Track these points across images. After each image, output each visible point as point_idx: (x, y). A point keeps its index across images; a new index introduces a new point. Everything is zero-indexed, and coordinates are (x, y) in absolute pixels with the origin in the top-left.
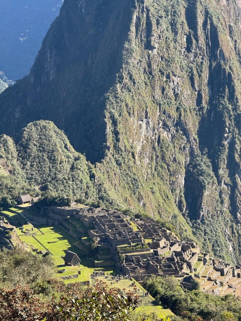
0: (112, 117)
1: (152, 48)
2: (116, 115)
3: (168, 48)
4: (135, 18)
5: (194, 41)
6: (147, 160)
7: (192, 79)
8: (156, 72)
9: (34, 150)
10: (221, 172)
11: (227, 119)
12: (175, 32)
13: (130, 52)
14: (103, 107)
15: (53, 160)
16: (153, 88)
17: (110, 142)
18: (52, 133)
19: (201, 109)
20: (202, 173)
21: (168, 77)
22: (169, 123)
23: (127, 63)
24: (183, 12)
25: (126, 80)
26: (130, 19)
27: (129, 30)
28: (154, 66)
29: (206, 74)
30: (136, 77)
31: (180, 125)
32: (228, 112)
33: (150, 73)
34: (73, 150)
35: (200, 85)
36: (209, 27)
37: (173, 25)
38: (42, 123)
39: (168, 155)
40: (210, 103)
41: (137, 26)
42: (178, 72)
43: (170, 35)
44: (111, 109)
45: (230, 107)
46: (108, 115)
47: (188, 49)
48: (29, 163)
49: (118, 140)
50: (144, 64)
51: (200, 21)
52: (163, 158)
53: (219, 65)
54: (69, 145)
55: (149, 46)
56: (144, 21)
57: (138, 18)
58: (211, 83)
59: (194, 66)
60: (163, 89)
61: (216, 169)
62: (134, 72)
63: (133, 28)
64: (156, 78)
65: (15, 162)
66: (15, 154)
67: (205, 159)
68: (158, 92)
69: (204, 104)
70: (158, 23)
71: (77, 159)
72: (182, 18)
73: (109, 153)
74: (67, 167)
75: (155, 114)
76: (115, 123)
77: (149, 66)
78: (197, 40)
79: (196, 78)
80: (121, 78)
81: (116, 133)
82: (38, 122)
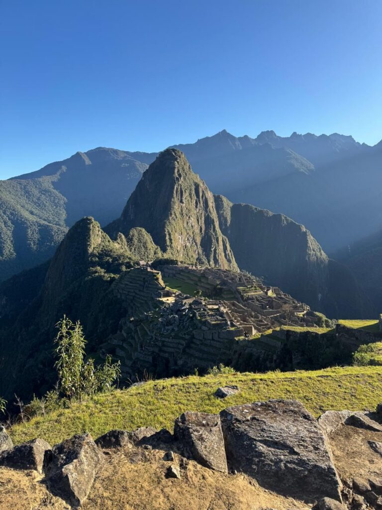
0: (168, 232)
1: (183, 203)
2: (170, 232)
3: (189, 204)
7: (198, 220)
8: (184, 214)
9: (135, 241)
12: (191, 197)
13: (174, 203)
14: (164, 227)
15: (146, 248)
16: (183, 222)
17: (168, 243)
18: (145, 235)
19: (202, 234)
21: (189, 217)
22: (190, 239)
23: (173, 208)
24: (194, 189)
25: (173, 215)
26: (174, 188)
27: (173, 193)
28: (184, 212)
29: (203, 219)
30: (177, 215)
31: (194, 240)
32: (213, 236)
33: (182, 214)
34: (154, 244)
35: (201, 223)
36: (204, 198)
37: (190, 194)
39: (190, 254)
40: (205, 231)
41: (177, 192)
42: (193, 216)
43: (190, 199)
44: (168, 228)
45: (214, 234)
46: (167, 231)
47: (196, 207)
48: (133, 249)
49: (172, 243)
50: (180, 210)
51: (201, 195)
52: (188, 256)
53: (208, 215)
54: (152, 242)
55: (181, 202)
56: (179, 190)
57: (177, 188)
58: (205, 223)
59: (199, 214)
60: (187, 223)
62: (176, 212)
63: (175, 192)
64: (185, 217)
65: (126, 247)
66: (126, 243)
67: (204, 257)
69: (203, 232)
70: (185, 192)
71: (156, 249)
72: (193, 192)
74: (152, 252)
76: (170, 235)
77: (182, 211)
78: (200, 203)
79: (200, 220)
80: (171, 214)
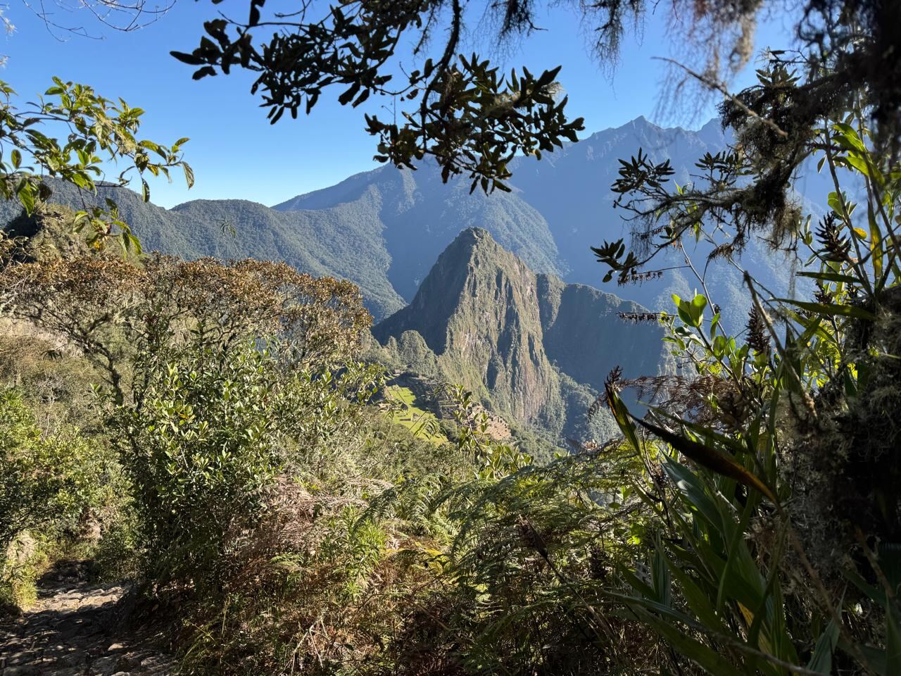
0: (450, 331)
1: (476, 296)
2: (453, 330)
3: (484, 296)
4: (468, 279)
5: (499, 294)
6: (468, 356)
7: (496, 314)
8: (477, 309)
9: (406, 346)
10: (508, 365)
11: (513, 337)
12: (489, 288)
13: (463, 297)
14: (446, 325)
15: (415, 352)
16: (474, 317)
17: (447, 345)
18: (416, 337)
19: (500, 330)
20: (497, 365)
21: (483, 312)
22: (482, 337)
23: (461, 303)
24: (495, 278)
25: (460, 312)
26: (465, 280)
27: (464, 285)
28: (476, 306)
29: (504, 312)
30: (465, 311)
31: (487, 337)
32: (514, 333)
33: (474, 309)
34: (427, 347)
35: (501, 318)
36: (508, 287)
37: (489, 284)
38: (412, 331)
39: (479, 354)
40: (505, 327)
41: (469, 284)
42: (489, 310)
43: (487, 290)
44: (451, 327)
45: (516, 330)
46: (448, 330)
47: (496, 298)
48: (403, 353)
49: (452, 344)
50: (471, 305)
51: (503, 283)
52: (477, 355)
53: (512, 308)
54: (425, 345)
55: (474, 295)
56: (472, 281)
57: (470, 280)
58: (506, 317)
59: (498, 307)
60: (480, 318)
61: (505, 363)
62: (465, 308)
63: (467, 285)
64: (477, 312)
65: (395, 351)
66: (396, 348)
67: (500, 357)
68: (477, 320)
69: (502, 328)
70: (480, 283)
71: (429, 352)
72: (494, 281)
73: (447, 351)
74: (423, 356)
75: (474, 331)
76: (451, 334)
77: (474, 305)
78: (501, 294)
79: (499, 314)
80: (457, 311)
81: (452, 340)
82: (409, 331)
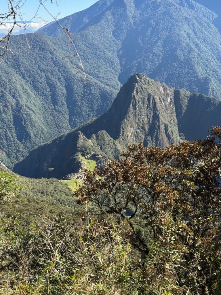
0: (123, 128)
2: (124, 127)
3: (141, 108)
4: (132, 101)
5: (149, 106)
6: (132, 137)
9: (100, 138)
10: (153, 140)
11: (156, 127)
12: (144, 104)
13: (130, 110)
14: (120, 125)
15: (104, 140)
16: (136, 119)
17: (121, 134)
18: (105, 134)
19: (150, 123)
20: (148, 140)
21: (140, 116)
22: (140, 128)
23: (129, 113)
24: (147, 98)
25: (128, 118)
27: (130, 105)
28: (137, 113)
29: (152, 114)
31: (143, 128)
32: (157, 125)
33: (135, 115)
34: (110, 137)
35: (150, 117)
36: (154, 102)
37: (143, 102)
38: (103, 131)
39: (139, 135)
40: (152, 122)
41: (133, 103)
42: (143, 114)
43: (142, 105)
45: (158, 123)
46: (121, 127)
47: (147, 108)
48: (98, 141)
49: (123, 133)
50: (134, 113)
51: (151, 101)
52: (137, 136)
53: (156, 112)
55: (135, 109)
56: (134, 102)
57: (133, 102)
58: (153, 116)
59: (148, 112)
60: (139, 119)
61: (152, 139)
62: (130, 116)
63: (131, 104)
64: (137, 116)
65: (95, 141)
66: (95, 139)
67: (149, 136)
69: (151, 122)
70: (138, 103)
71: (111, 139)
72: (146, 100)
73: (120, 137)
74: (108, 141)
75: (136, 126)
76: (123, 129)
77: (135, 113)
78: (150, 106)
79: (149, 115)
80: (126, 117)
81: (123, 132)
82: (101, 131)
